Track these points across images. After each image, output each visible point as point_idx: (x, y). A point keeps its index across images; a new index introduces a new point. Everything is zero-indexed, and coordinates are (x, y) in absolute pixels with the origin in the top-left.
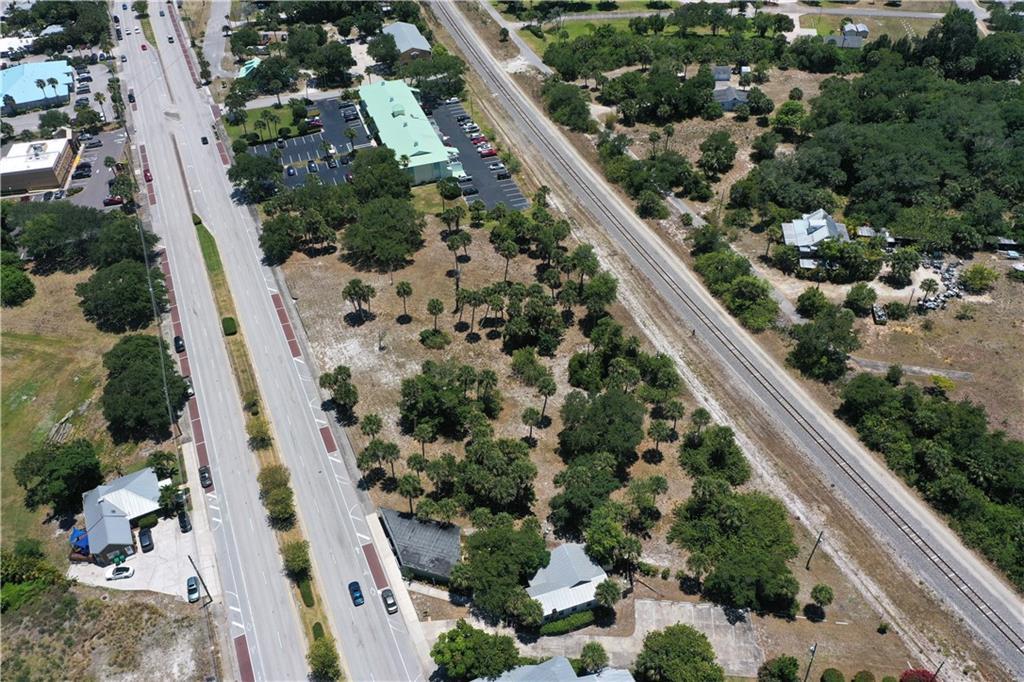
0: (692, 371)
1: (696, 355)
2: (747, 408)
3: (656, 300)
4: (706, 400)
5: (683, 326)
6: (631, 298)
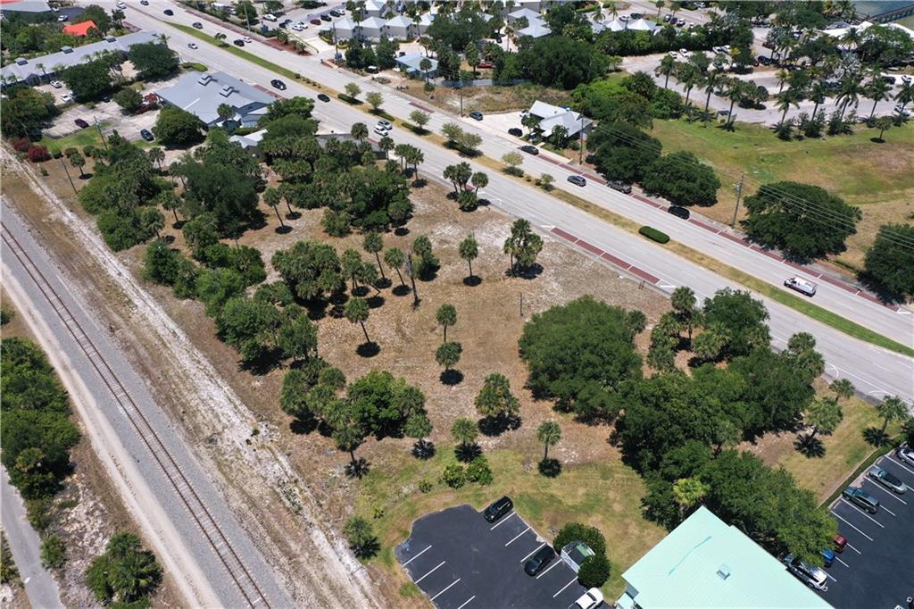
0: (126, 296)
1: (117, 312)
2: (79, 273)
6: (189, 366)
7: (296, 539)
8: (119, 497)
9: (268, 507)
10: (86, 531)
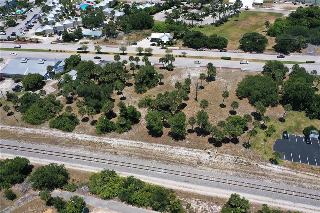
0: (100, 142)
1: (106, 148)
2: (69, 145)
3: (150, 156)
4: (85, 137)
5: (124, 155)
6: (159, 149)
7: (258, 170)
8: (198, 194)
9: (241, 168)
10: (205, 209)
